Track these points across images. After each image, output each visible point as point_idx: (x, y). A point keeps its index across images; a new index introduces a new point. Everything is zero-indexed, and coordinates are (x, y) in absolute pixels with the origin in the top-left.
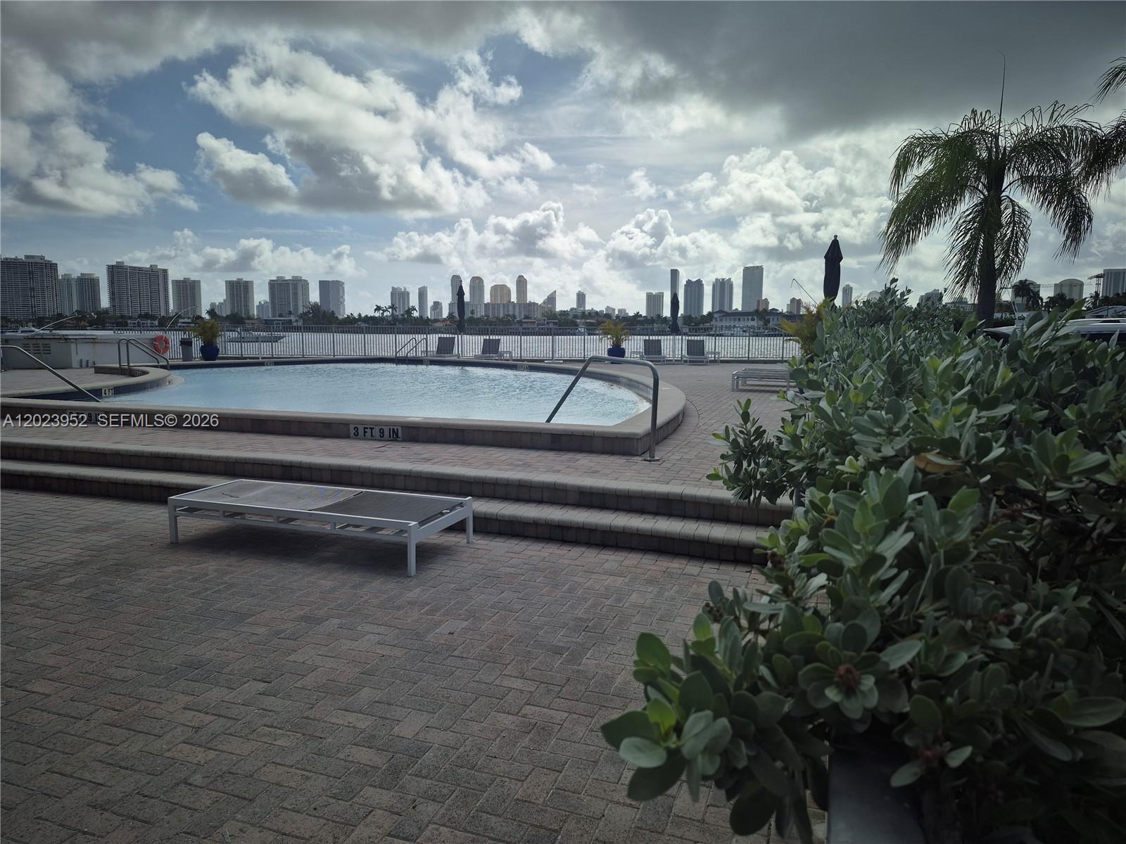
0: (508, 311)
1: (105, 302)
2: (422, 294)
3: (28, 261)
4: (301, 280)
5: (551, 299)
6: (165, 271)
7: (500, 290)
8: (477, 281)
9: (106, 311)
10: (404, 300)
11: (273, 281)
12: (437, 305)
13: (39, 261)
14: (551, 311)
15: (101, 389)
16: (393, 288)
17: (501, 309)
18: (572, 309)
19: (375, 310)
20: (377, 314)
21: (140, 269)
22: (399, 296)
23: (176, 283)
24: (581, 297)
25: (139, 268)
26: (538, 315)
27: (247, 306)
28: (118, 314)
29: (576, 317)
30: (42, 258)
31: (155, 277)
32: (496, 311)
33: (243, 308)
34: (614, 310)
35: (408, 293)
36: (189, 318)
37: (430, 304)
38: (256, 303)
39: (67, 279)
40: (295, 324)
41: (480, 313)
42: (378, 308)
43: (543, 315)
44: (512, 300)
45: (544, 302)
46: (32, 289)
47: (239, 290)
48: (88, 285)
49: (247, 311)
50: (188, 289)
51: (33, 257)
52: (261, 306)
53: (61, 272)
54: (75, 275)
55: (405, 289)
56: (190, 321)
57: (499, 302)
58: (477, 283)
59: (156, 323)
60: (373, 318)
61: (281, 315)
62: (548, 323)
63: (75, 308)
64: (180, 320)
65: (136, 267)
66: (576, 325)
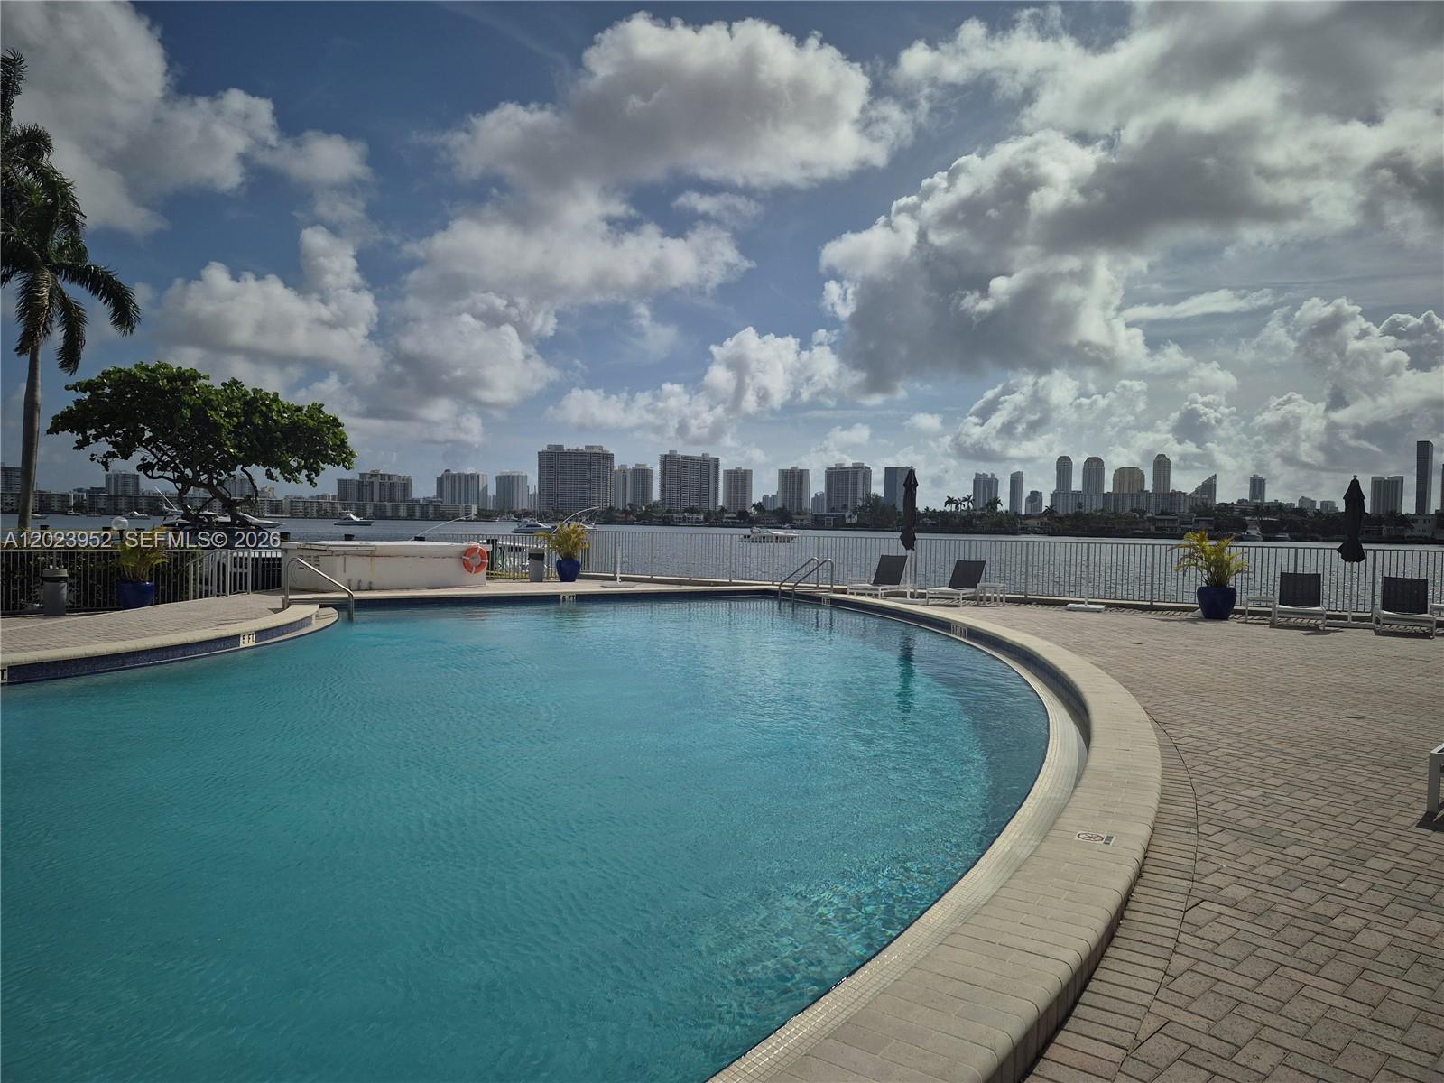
0: (1138, 503)
1: (656, 495)
2: (1016, 481)
3: (587, 451)
4: (862, 468)
5: (1209, 487)
6: (717, 460)
7: (1128, 476)
8: (1094, 464)
9: (656, 504)
10: (990, 489)
11: (831, 469)
12: (1035, 496)
13: (597, 451)
14: (1205, 505)
16: (977, 474)
17: (1128, 502)
18: (1240, 502)
19: (946, 503)
20: (948, 509)
21: (692, 458)
22: (985, 485)
23: (729, 473)
24: (1257, 485)
25: (691, 457)
26: (1184, 509)
27: (800, 499)
28: (667, 507)
29: (1244, 512)
30: (601, 448)
31: (706, 467)
32: (1120, 503)
33: (796, 501)
34: (1314, 503)
35: (997, 481)
36: (734, 513)
37: (1026, 492)
38: (812, 496)
39: (623, 471)
40: (848, 521)
41: (1094, 505)
42: (950, 501)
43: (1192, 509)
44: (1146, 489)
45: (1197, 491)
46: (589, 481)
47: (794, 480)
48: (642, 475)
49: (800, 505)
50: (740, 480)
51: (592, 447)
52: (816, 499)
53: (617, 464)
54: (630, 467)
55: (993, 475)
56: (735, 516)
57: (1126, 491)
58: (1094, 467)
59: (702, 517)
60: (942, 513)
61: (833, 510)
62: (1197, 521)
63: (628, 501)
64: (726, 516)
65: (688, 457)
66: (1244, 527)
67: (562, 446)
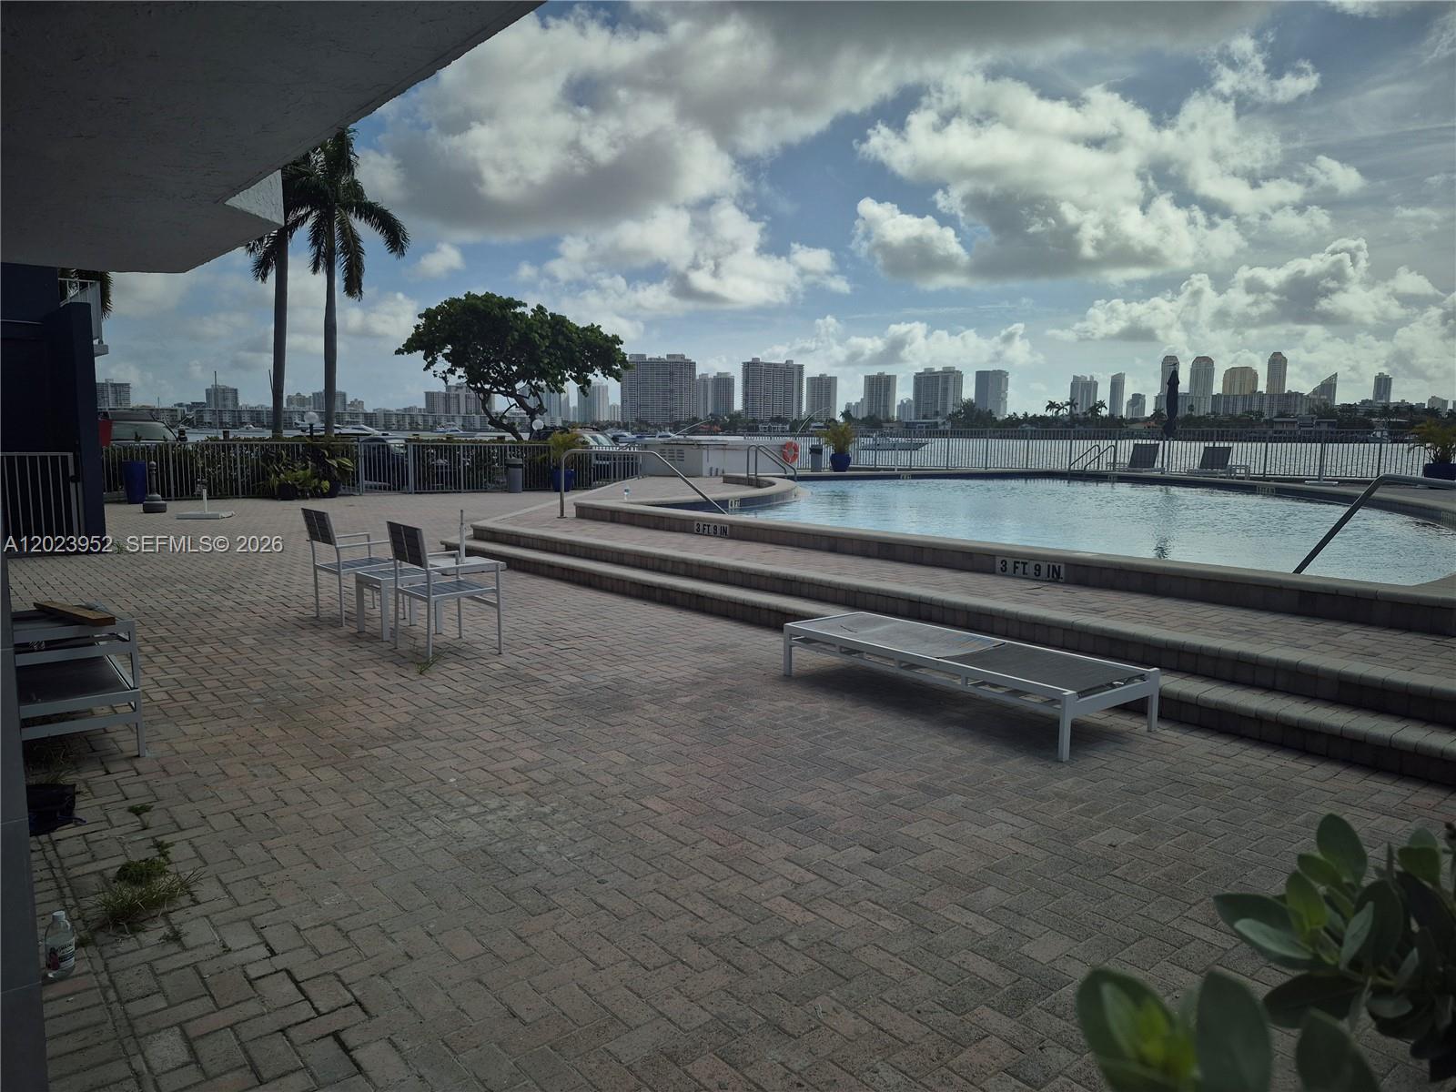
0: (1250, 405)
1: (738, 405)
2: (1117, 384)
3: (670, 360)
4: (953, 372)
5: (1329, 386)
6: (801, 367)
7: (1240, 375)
8: (1204, 363)
9: (738, 414)
10: (1089, 392)
11: (920, 374)
12: (1138, 400)
13: (680, 360)
14: (1325, 405)
15: (727, 501)
16: (1074, 377)
17: (1240, 404)
18: (1364, 402)
19: (1048, 408)
20: (1049, 413)
21: (775, 366)
22: (1083, 387)
23: (812, 380)
24: (1383, 384)
25: (774, 364)
26: (1302, 411)
27: (886, 406)
28: (750, 417)
29: (1371, 413)
30: (682, 357)
31: (789, 373)
32: (1231, 406)
33: (882, 408)
34: (1446, 402)
35: (1096, 384)
36: (821, 421)
37: (1127, 397)
38: (897, 403)
39: (704, 378)
40: (941, 428)
41: (1205, 409)
42: (1052, 405)
43: (1311, 411)
44: (1259, 390)
45: (1315, 392)
46: (672, 391)
47: (879, 387)
48: (724, 383)
49: (887, 412)
50: (824, 387)
51: (674, 356)
52: (903, 406)
53: (699, 372)
54: (711, 375)
55: (1092, 377)
56: (822, 424)
57: (1237, 393)
58: (1203, 366)
59: (788, 427)
60: (1043, 418)
61: (925, 417)
62: (1318, 424)
63: (709, 412)
64: (813, 425)
65: (771, 364)
66: (1371, 427)
67: (644, 356)
